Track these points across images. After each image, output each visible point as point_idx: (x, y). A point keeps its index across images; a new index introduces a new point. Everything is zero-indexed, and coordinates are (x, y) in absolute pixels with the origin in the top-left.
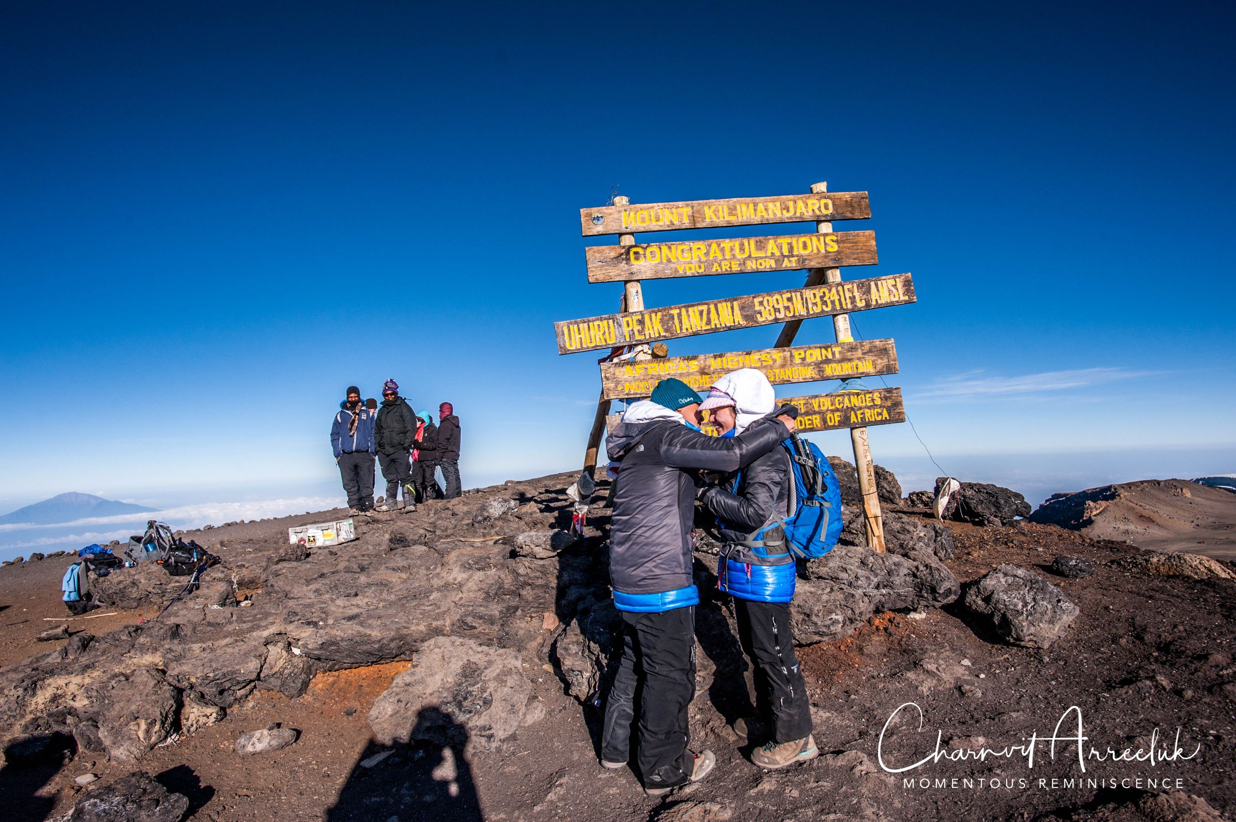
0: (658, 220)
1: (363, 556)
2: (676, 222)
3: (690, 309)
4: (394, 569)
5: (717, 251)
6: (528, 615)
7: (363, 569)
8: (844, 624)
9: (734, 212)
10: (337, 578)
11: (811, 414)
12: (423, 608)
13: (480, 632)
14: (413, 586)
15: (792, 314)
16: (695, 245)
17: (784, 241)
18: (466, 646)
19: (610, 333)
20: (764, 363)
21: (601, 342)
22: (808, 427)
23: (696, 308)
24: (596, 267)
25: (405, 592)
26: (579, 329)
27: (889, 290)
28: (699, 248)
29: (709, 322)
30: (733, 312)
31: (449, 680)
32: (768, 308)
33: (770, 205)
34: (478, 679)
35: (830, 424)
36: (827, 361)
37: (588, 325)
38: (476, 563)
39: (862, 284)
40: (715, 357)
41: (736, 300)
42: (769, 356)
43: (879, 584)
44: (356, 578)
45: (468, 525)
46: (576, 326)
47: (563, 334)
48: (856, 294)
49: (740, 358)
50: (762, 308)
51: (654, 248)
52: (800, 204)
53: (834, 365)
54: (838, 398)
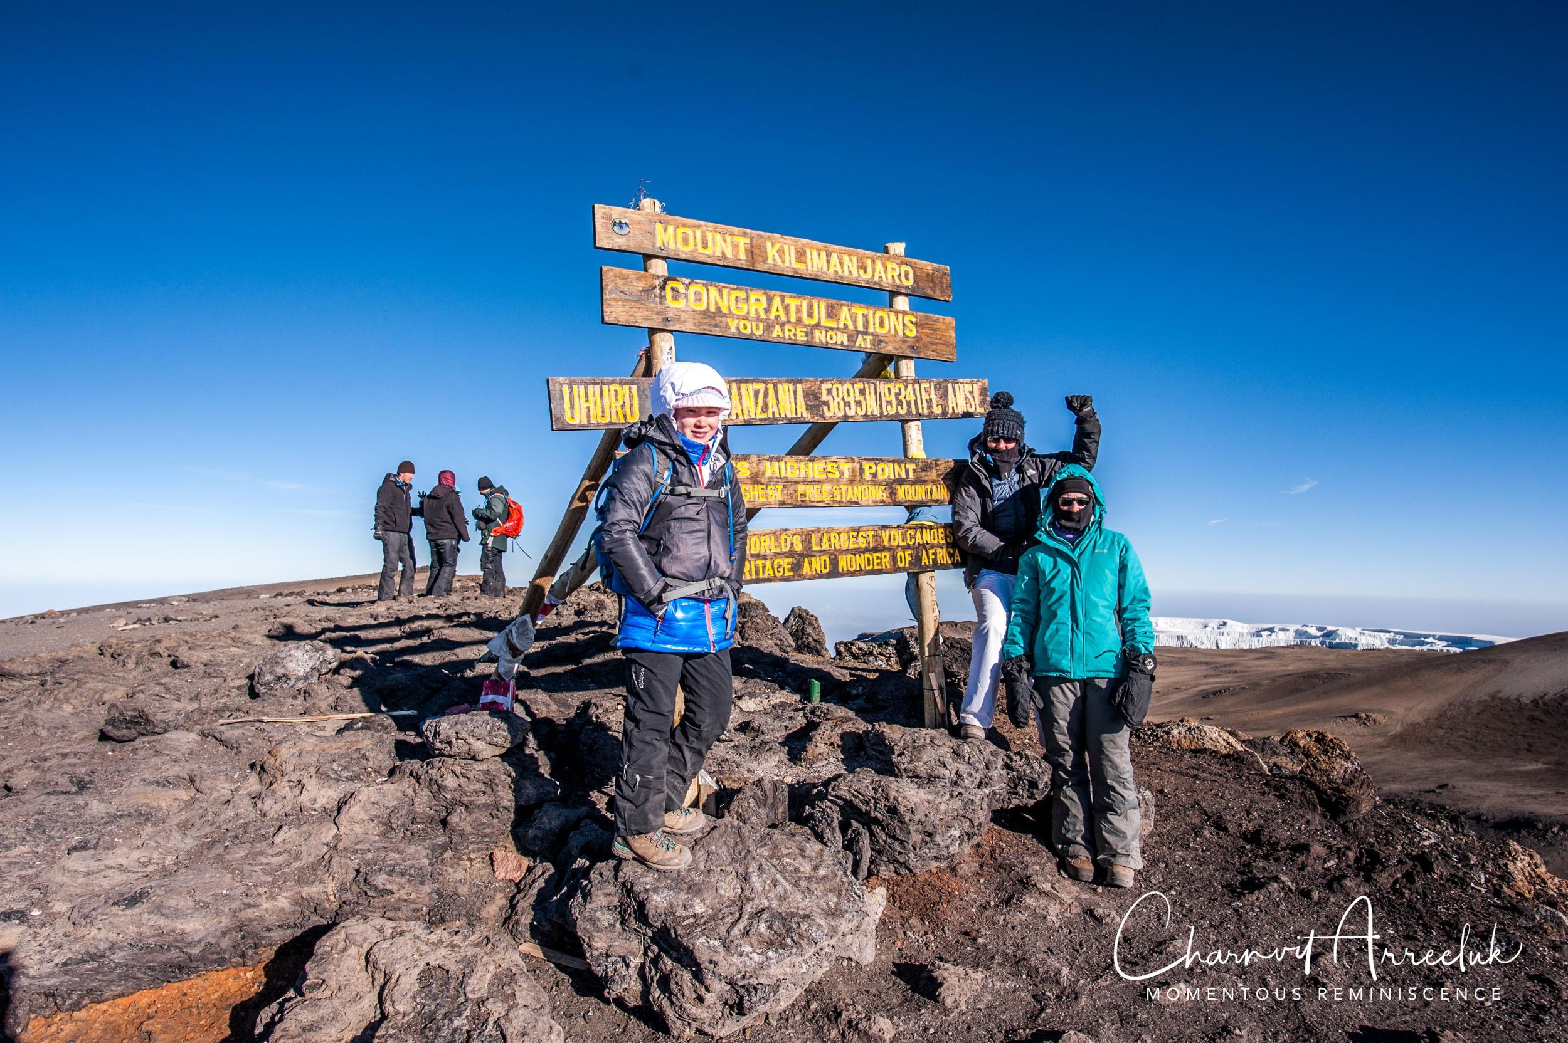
0: (705, 246)
1: (65, 756)
2: (729, 254)
3: (743, 386)
4: (158, 784)
5: (781, 309)
6: (464, 857)
7: (82, 786)
8: (962, 841)
9: (803, 258)
10: (31, 808)
11: (881, 551)
12: (264, 860)
13: (399, 899)
14: (223, 817)
15: (863, 413)
16: (753, 296)
17: (860, 311)
18: (408, 936)
19: (632, 405)
20: (830, 476)
21: (618, 418)
22: (876, 567)
23: (751, 386)
24: (615, 300)
25: (208, 829)
26: (586, 394)
27: (966, 398)
28: (758, 300)
29: (765, 409)
30: (795, 398)
31: (401, 1008)
32: (837, 400)
33: (846, 258)
34: (462, 999)
35: (901, 565)
36: (900, 482)
37: (601, 389)
38: (345, 768)
39: (940, 384)
40: (771, 460)
41: (800, 381)
42: (835, 465)
43: (981, 782)
44: (80, 806)
45: (239, 688)
46: (582, 388)
47: (562, 398)
48: (933, 396)
49: (802, 465)
50: (830, 399)
51: (698, 287)
52: (879, 264)
53: (907, 487)
54: (910, 531)
